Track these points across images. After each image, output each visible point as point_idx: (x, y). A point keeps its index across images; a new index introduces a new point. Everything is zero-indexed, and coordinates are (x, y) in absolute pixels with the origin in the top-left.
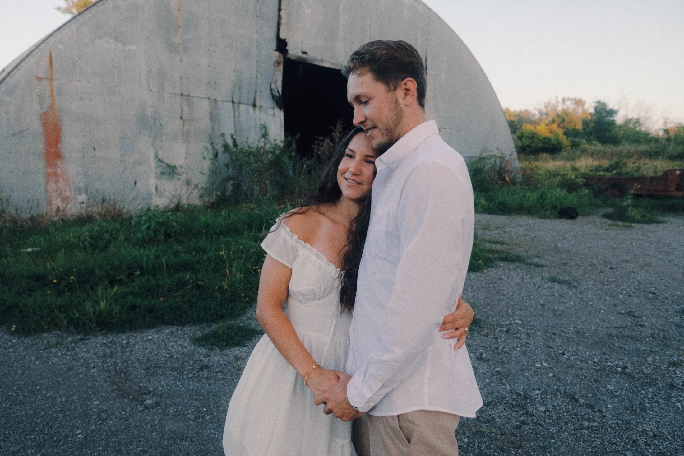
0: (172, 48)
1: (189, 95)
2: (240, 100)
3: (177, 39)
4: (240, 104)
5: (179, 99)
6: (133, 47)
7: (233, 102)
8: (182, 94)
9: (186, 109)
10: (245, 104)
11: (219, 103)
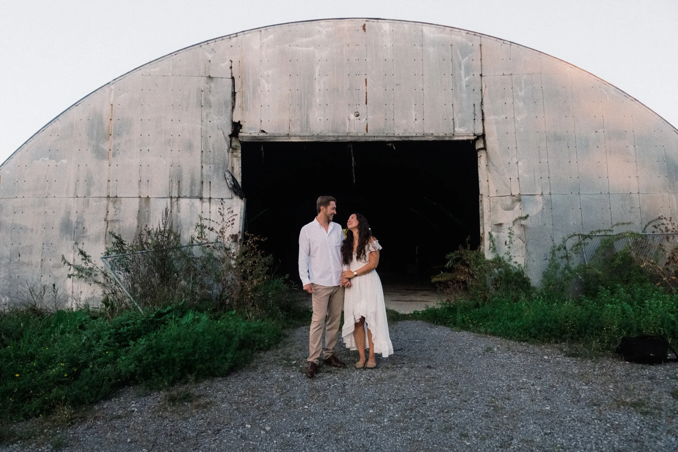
0: (100, 154)
1: (117, 197)
2: (179, 194)
3: (106, 146)
4: (179, 199)
5: (105, 201)
6: (64, 161)
7: (171, 198)
8: (108, 197)
9: (112, 210)
10: (189, 198)
11: (152, 200)
